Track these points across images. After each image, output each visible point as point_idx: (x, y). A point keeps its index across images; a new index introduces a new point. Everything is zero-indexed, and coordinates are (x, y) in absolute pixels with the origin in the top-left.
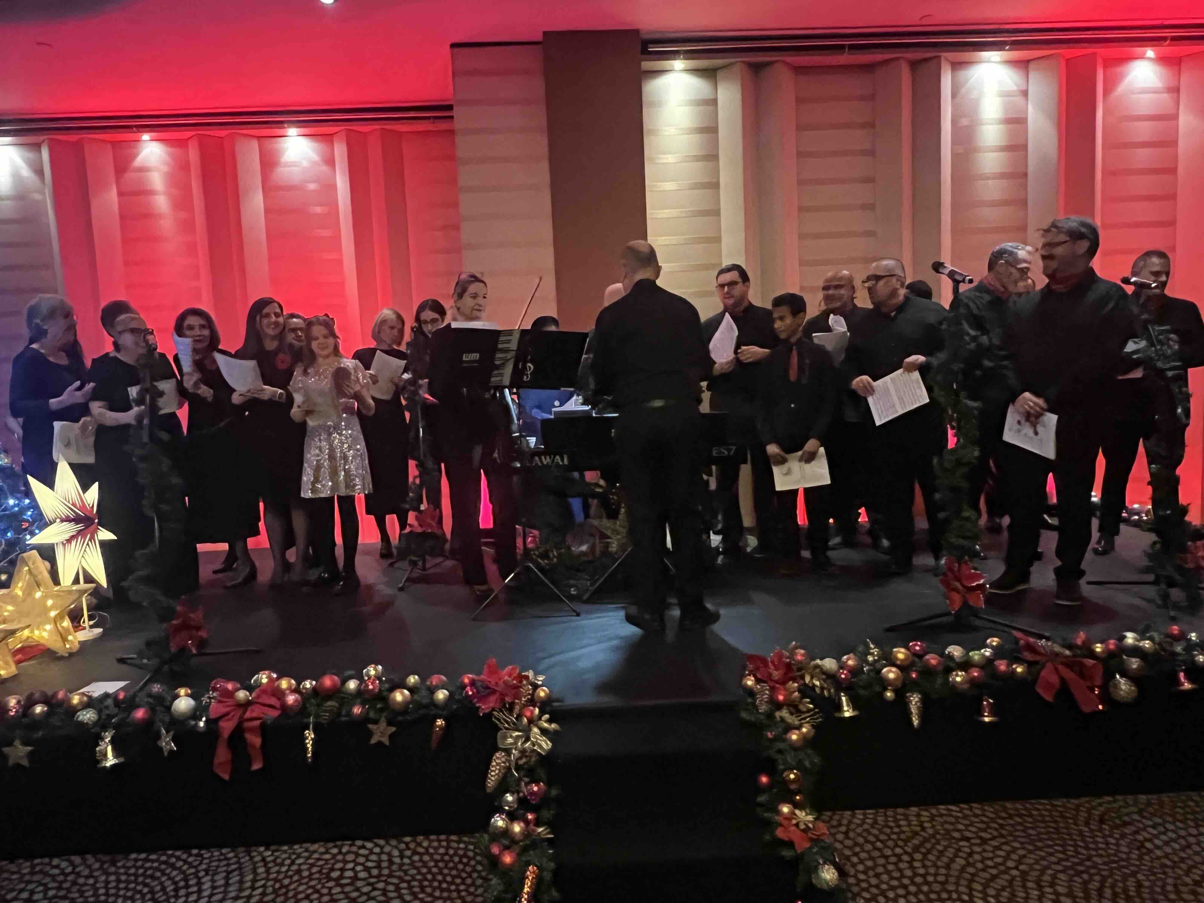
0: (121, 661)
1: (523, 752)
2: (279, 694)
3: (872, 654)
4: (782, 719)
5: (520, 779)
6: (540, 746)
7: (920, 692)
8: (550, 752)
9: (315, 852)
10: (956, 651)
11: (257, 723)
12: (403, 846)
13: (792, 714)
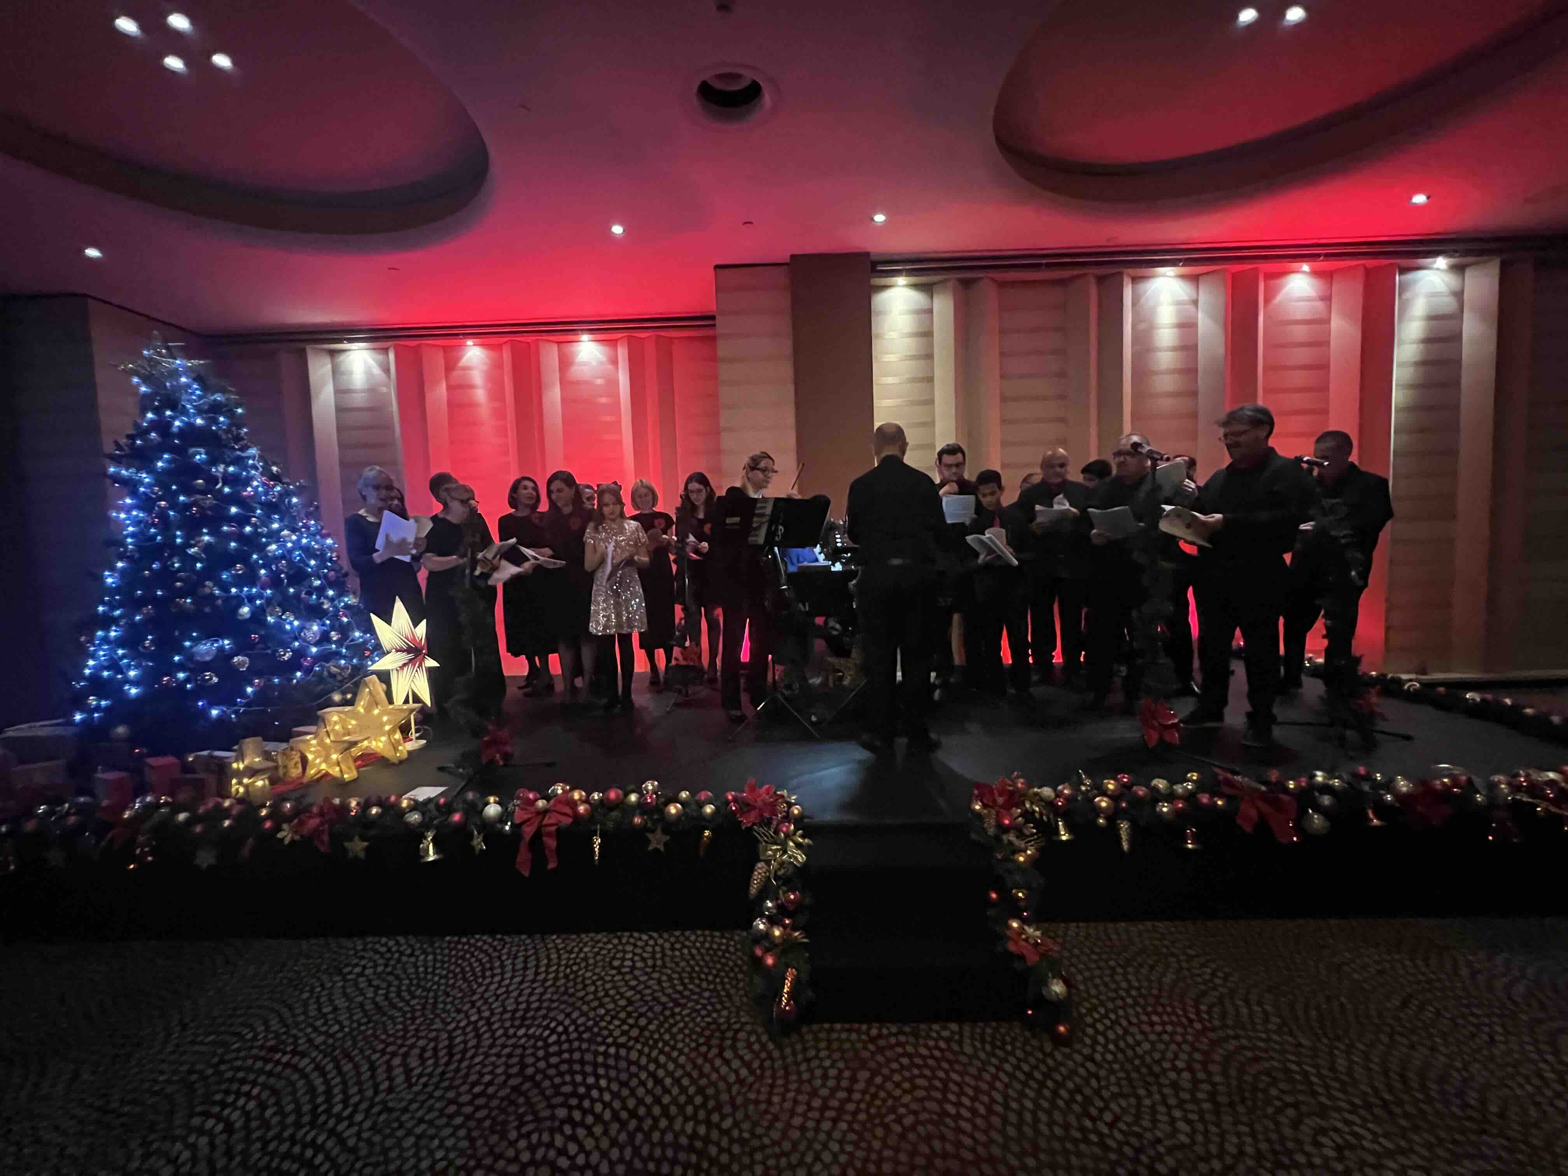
0: (441, 769)
1: (782, 864)
2: (573, 804)
3: (1085, 785)
4: (1010, 843)
5: (778, 887)
6: (796, 858)
7: (1130, 821)
8: (805, 865)
9: (599, 941)
10: (1161, 784)
11: (554, 828)
12: (672, 939)
13: (1017, 837)
